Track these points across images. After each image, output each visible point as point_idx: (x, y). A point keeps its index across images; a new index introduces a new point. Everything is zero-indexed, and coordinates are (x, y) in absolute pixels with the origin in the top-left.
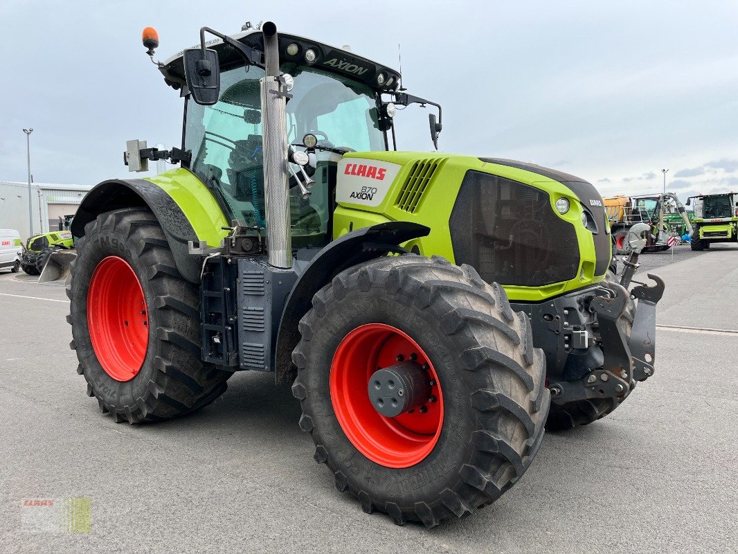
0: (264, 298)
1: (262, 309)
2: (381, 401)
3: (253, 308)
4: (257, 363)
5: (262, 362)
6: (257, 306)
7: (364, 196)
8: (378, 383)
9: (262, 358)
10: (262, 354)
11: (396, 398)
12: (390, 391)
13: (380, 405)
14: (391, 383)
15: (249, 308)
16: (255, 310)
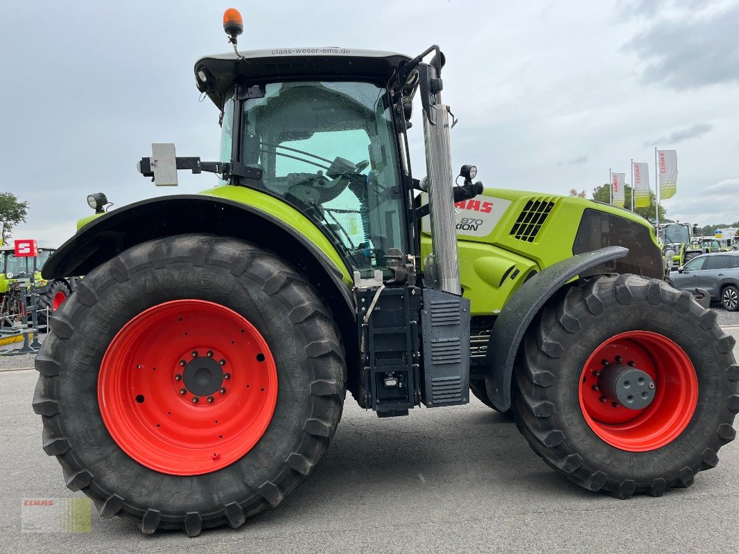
0: (460, 327)
1: (457, 339)
2: (630, 397)
3: (446, 340)
4: (453, 397)
5: (460, 395)
6: (451, 336)
7: (466, 227)
8: (626, 383)
9: (459, 391)
10: (459, 386)
11: (648, 390)
12: (641, 387)
13: (631, 402)
14: (641, 379)
15: (441, 340)
16: (449, 341)
